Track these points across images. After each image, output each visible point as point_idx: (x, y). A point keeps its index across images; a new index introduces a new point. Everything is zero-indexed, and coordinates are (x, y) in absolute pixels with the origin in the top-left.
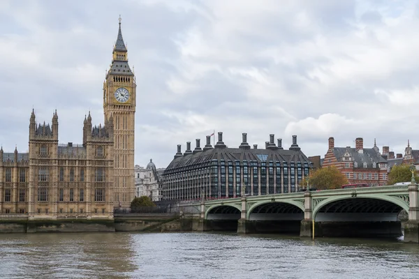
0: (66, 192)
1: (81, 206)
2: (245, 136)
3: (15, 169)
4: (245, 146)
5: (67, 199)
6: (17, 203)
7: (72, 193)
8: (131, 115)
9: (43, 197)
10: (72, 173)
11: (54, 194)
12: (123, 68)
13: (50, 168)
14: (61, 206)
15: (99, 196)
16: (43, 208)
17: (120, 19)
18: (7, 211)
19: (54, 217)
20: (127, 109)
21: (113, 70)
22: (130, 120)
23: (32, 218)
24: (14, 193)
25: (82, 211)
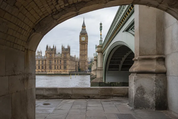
0: (56, 67)
1: (60, 70)
5: (56, 68)
6: (41, 69)
7: (58, 67)
9: (50, 68)
10: (58, 62)
11: (53, 67)
12: (84, 31)
13: (52, 60)
14: (55, 70)
15: (65, 68)
18: (43, 71)
19: (53, 73)
20: (84, 43)
21: (81, 32)
22: (86, 46)
23: (48, 73)
24: (44, 67)
25: (60, 72)
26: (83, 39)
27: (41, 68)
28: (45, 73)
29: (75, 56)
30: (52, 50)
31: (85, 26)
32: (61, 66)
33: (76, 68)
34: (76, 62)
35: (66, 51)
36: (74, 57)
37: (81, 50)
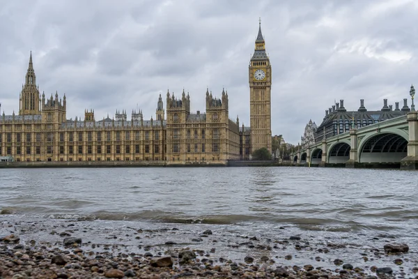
0: (192, 146)
1: (203, 155)
2: (362, 101)
3: (151, 132)
4: (362, 110)
5: (192, 150)
6: (153, 154)
7: (196, 147)
8: (268, 89)
9: (176, 150)
10: (196, 133)
11: (184, 148)
12: (261, 55)
14: (189, 156)
15: (216, 149)
16: (176, 157)
17: (260, 20)
18: (157, 159)
19: (183, 163)
20: (263, 85)
21: (254, 57)
22: (266, 93)
23: (168, 163)
24: (161, 147)
25: (203, 159)
26: (260, 75)
27: (151, 151)
28: (164, 162)
29: (238, 120)
30: (180, 103)
31: (264, 42)
32: (203, 145)
33: (241, 152)
34: (241, 136)
35: (217, 106)
36: (235, 121)
37: (254, 104)
